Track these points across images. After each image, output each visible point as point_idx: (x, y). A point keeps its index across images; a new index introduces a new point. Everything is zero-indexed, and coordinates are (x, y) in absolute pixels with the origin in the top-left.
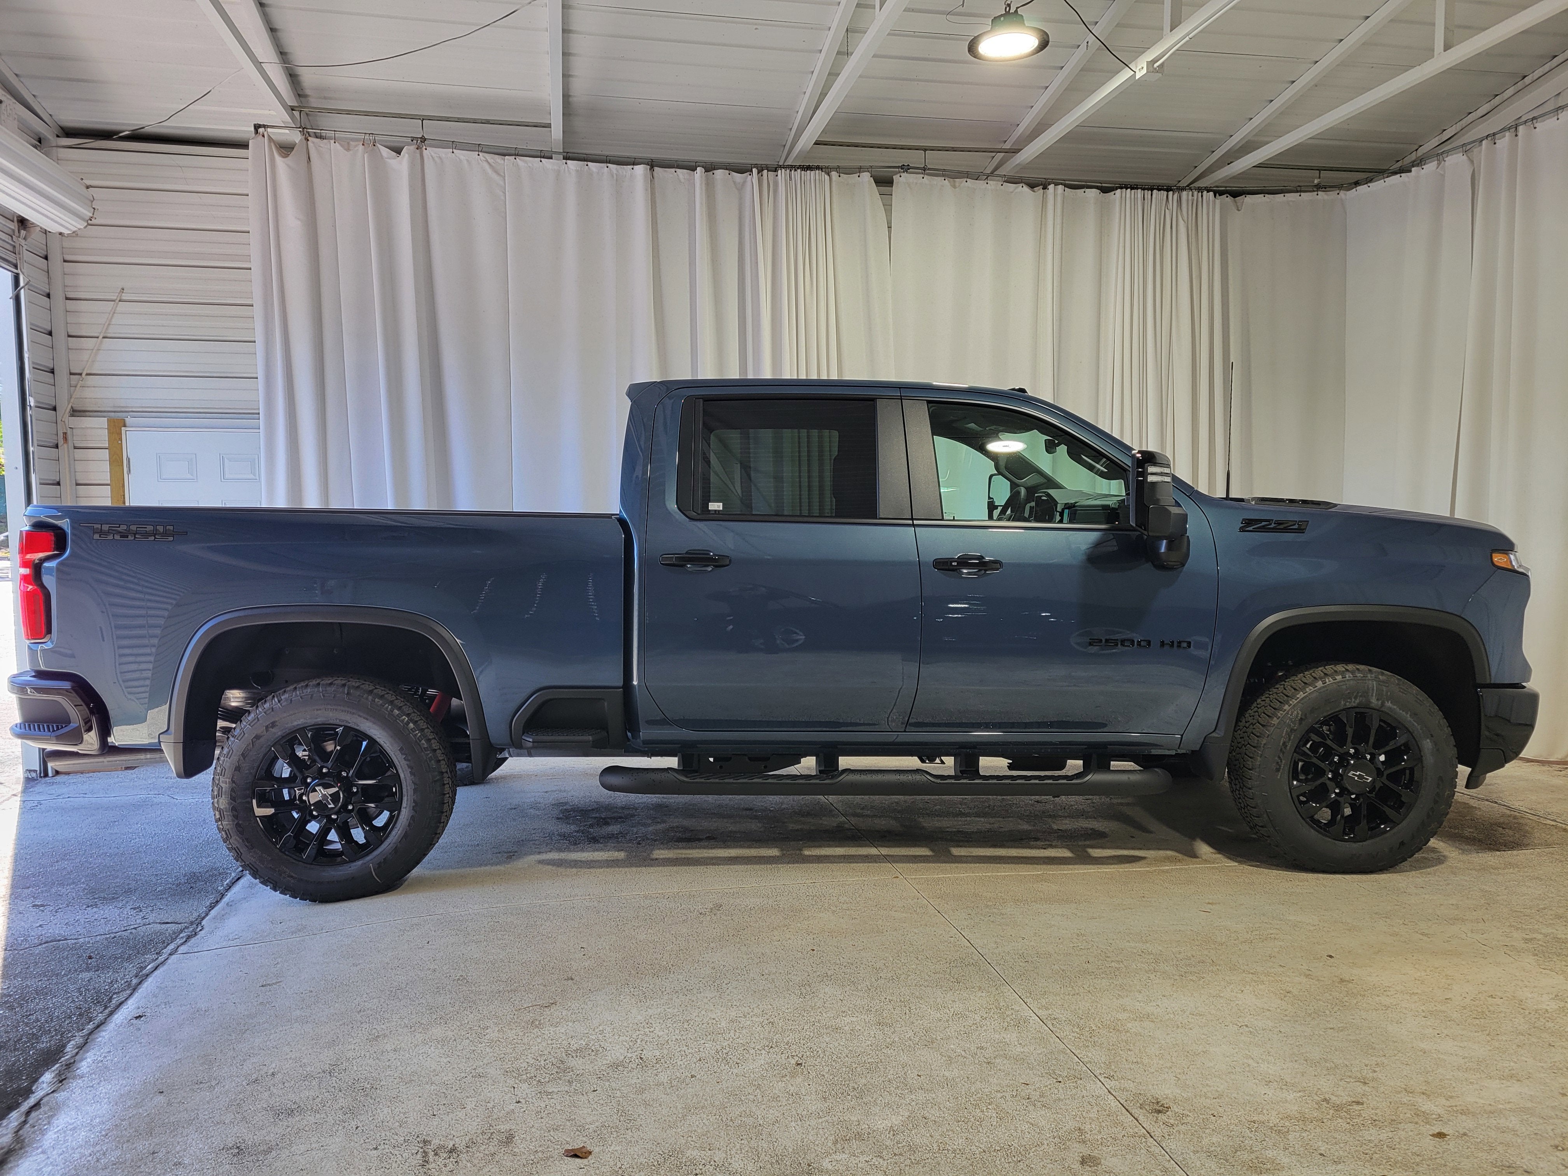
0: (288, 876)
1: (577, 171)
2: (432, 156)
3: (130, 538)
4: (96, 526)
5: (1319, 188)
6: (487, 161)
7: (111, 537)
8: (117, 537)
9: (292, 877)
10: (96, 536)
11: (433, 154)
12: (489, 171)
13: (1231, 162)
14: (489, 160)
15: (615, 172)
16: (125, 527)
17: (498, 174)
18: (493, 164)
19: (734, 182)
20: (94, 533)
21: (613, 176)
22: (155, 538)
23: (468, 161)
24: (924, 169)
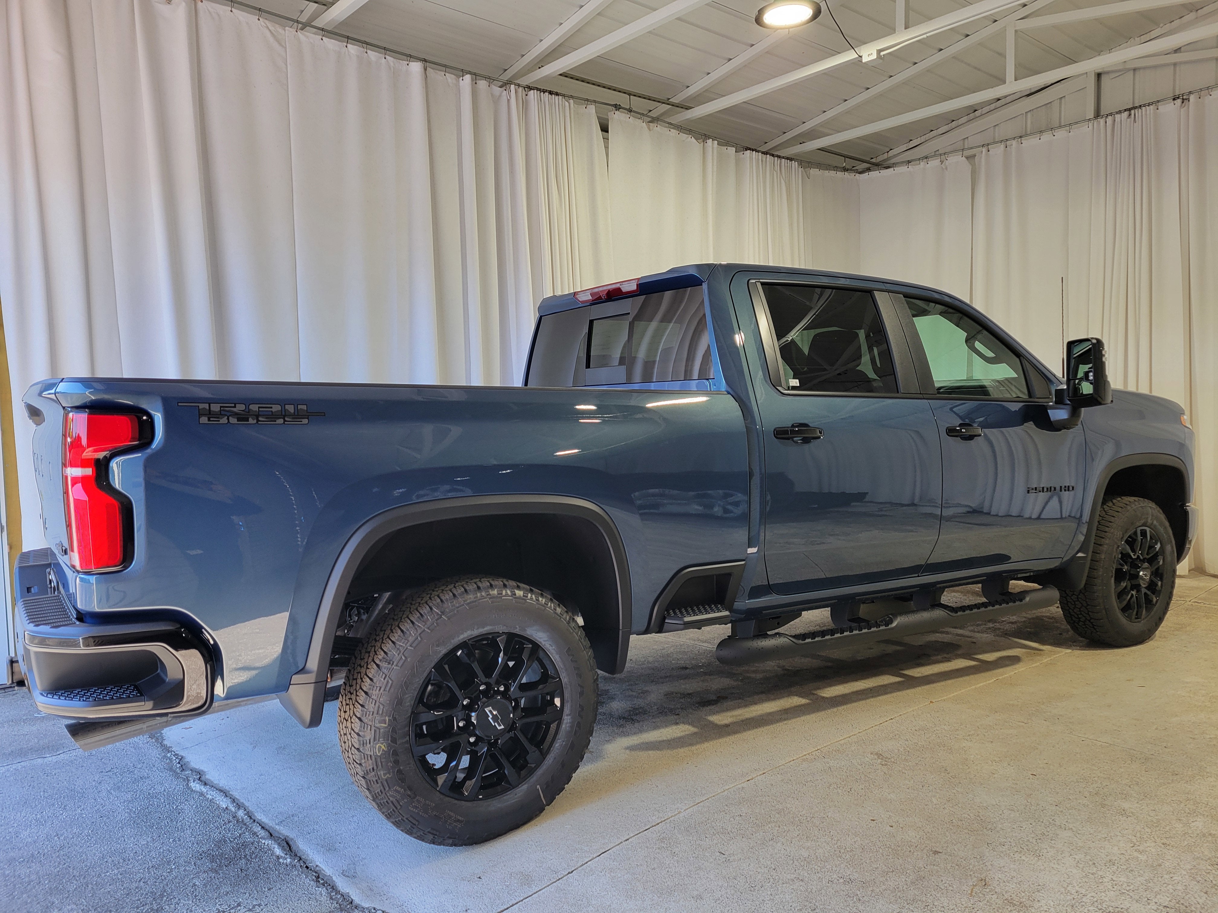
0: (455, 821)
1: (358, 56)
2: (208, 10)
3: (251, 421)
4: (201, 406)
5: (845, 170)
6: (268, 27)
7: (224, 420)
8: (233, 420)
9: (458, 821)
10: (204, 420)
11: (210, 9)
12: (271, 39)
13: (804, 142)
14: (270, 28)
15: (392, 64)
16: (242, 407)
17: (280, 44)
18: (274, 32)
19: (492, 95)
20: (200, 415)
21: (390, 68)
22: (285, 421)
23: (247, 23)
24: (630, 111)
